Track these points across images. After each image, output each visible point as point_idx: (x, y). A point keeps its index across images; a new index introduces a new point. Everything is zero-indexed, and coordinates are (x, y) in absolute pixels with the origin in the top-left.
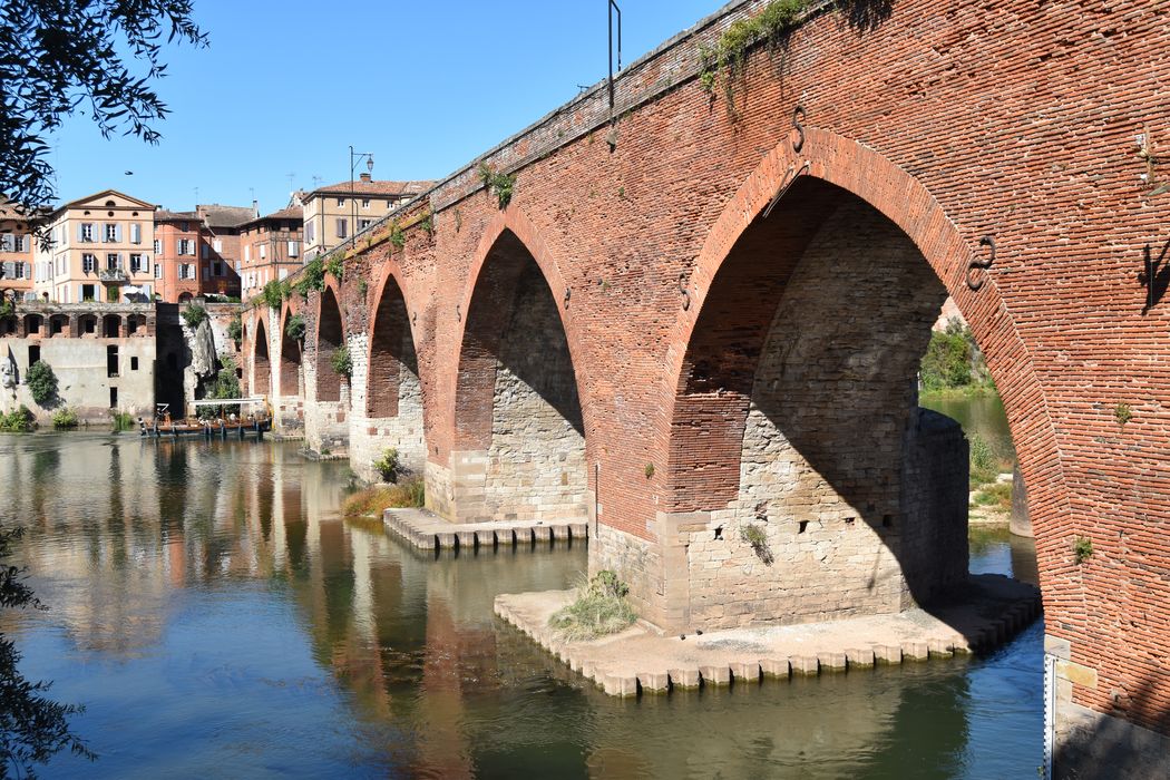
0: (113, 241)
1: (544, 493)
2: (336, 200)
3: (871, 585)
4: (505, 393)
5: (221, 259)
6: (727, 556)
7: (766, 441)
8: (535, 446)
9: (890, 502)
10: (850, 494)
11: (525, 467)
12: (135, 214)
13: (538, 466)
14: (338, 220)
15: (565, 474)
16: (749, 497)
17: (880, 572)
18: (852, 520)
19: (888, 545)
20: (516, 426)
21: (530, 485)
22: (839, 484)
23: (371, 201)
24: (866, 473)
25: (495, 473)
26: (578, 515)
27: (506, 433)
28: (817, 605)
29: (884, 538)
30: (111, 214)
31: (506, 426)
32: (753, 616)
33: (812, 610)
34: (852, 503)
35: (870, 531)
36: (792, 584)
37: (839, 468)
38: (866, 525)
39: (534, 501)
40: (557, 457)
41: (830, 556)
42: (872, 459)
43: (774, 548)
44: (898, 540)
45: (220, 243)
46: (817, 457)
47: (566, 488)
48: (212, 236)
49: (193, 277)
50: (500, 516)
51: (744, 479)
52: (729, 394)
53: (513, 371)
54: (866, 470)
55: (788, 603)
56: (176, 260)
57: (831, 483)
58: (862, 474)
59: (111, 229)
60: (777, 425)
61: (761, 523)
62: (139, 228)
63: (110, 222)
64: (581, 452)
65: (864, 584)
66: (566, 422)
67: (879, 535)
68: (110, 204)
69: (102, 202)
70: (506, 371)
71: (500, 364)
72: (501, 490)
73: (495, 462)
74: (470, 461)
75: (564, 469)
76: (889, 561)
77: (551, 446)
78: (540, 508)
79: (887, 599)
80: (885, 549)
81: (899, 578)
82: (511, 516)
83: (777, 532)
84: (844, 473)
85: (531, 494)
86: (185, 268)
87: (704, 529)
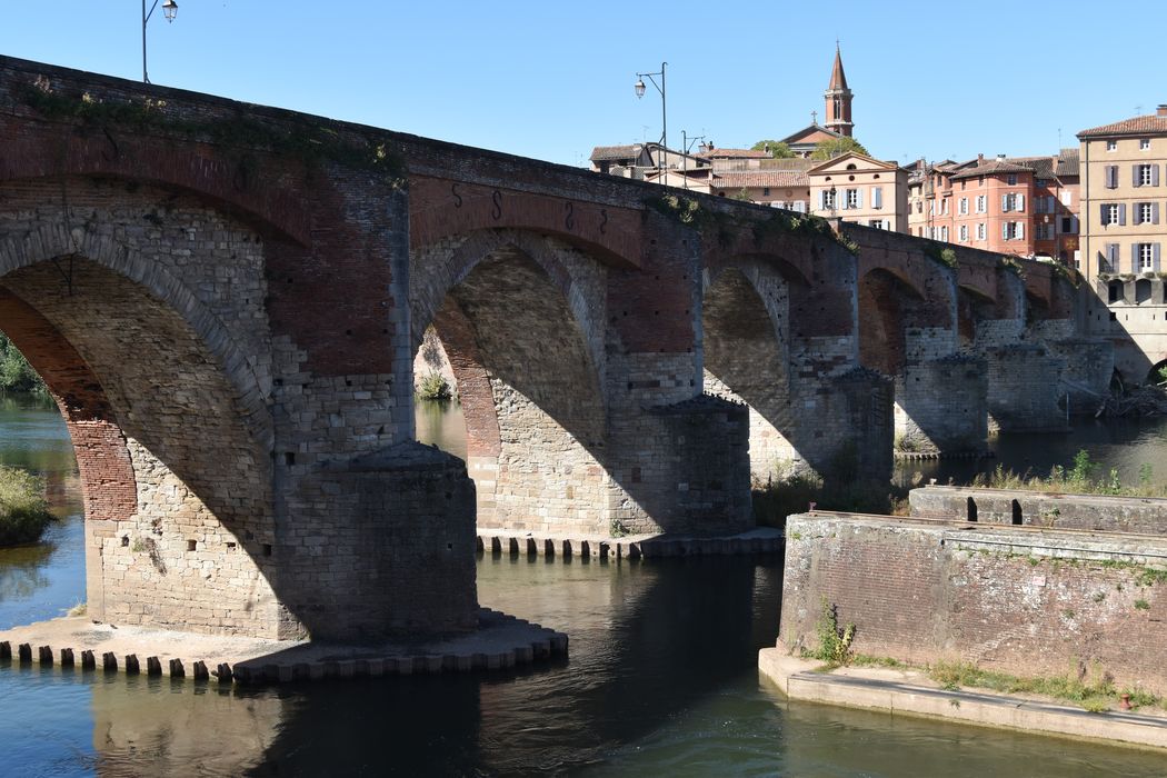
0: (854, 207)
1: (549, 506)
2: (1105, 143)
3: (249, 607)
4: (506, 402)
5: (1070, 213)
6: (131, 562)
7: (150, 465)
8: (541, 457)
9: (266, 533)
10: (229, 520)
11: (530, 477)
12: (877, 177)
13: (544, 477)
14: (1107, 168)
15: (570, 488)
16: (145, 513)
17: (255, 597)
18: (233, 545)
19: (264, 573)
20: (522, 436)
21: (537, 496)
22: (218, 509)
23: (1152, 141)
24: (241, 502)
25: (504, 480)
26: (583, 531)
27: (514, 441)
28: (203, 619)
29: (260, 566)
30: (852, 178)
31: (513, 436)
32: (152, 617)
33: (199, 622)
34: (232, 529)
35: (248, 558)
36: (182, 595)
37: (217, 495)
38: (245, 552)
39: (542, 512)
40: (563, 470)
41: (214, 576)
42: (244, 490)
43: (169, 562)
44: (273, 570)
45: (1069, 194)
46: (195, 483)
47: (571, 502)
48: (1059, 186)
49: (1021, 237)
50: (509, 524)
51: (141, 497)
52: (103, 422)
53: (505, 381)
54: (241, 499)
55: (180, 612)
56: (1000, 218)
57: (210, 507)
58: (236, 503)
59: (852, 194)
60: (153, 452)
61: (156, 537)
62: (879, 191)
63: (851, 187)
64: (586, 467)
65: (242, 607)
66: (569, 435)
67: (256, 562)
68: (851, 167)
69: (842, 166)
70: (499, 381)
71: (490, 374)
72: (510, 498)
73: (505, 470)
74: (481, 467)
75: (570, 484)
76: (264, 587)
77: (557, 458)
78: (547, 520)
79: (265, 625)
80: (261, 576)
81: (274, 605)
82: (520, 526)
83: (170, 546)
84: (222, 501)
85: (538, 505)
86: (1012, 227)
87: (114, 536)
